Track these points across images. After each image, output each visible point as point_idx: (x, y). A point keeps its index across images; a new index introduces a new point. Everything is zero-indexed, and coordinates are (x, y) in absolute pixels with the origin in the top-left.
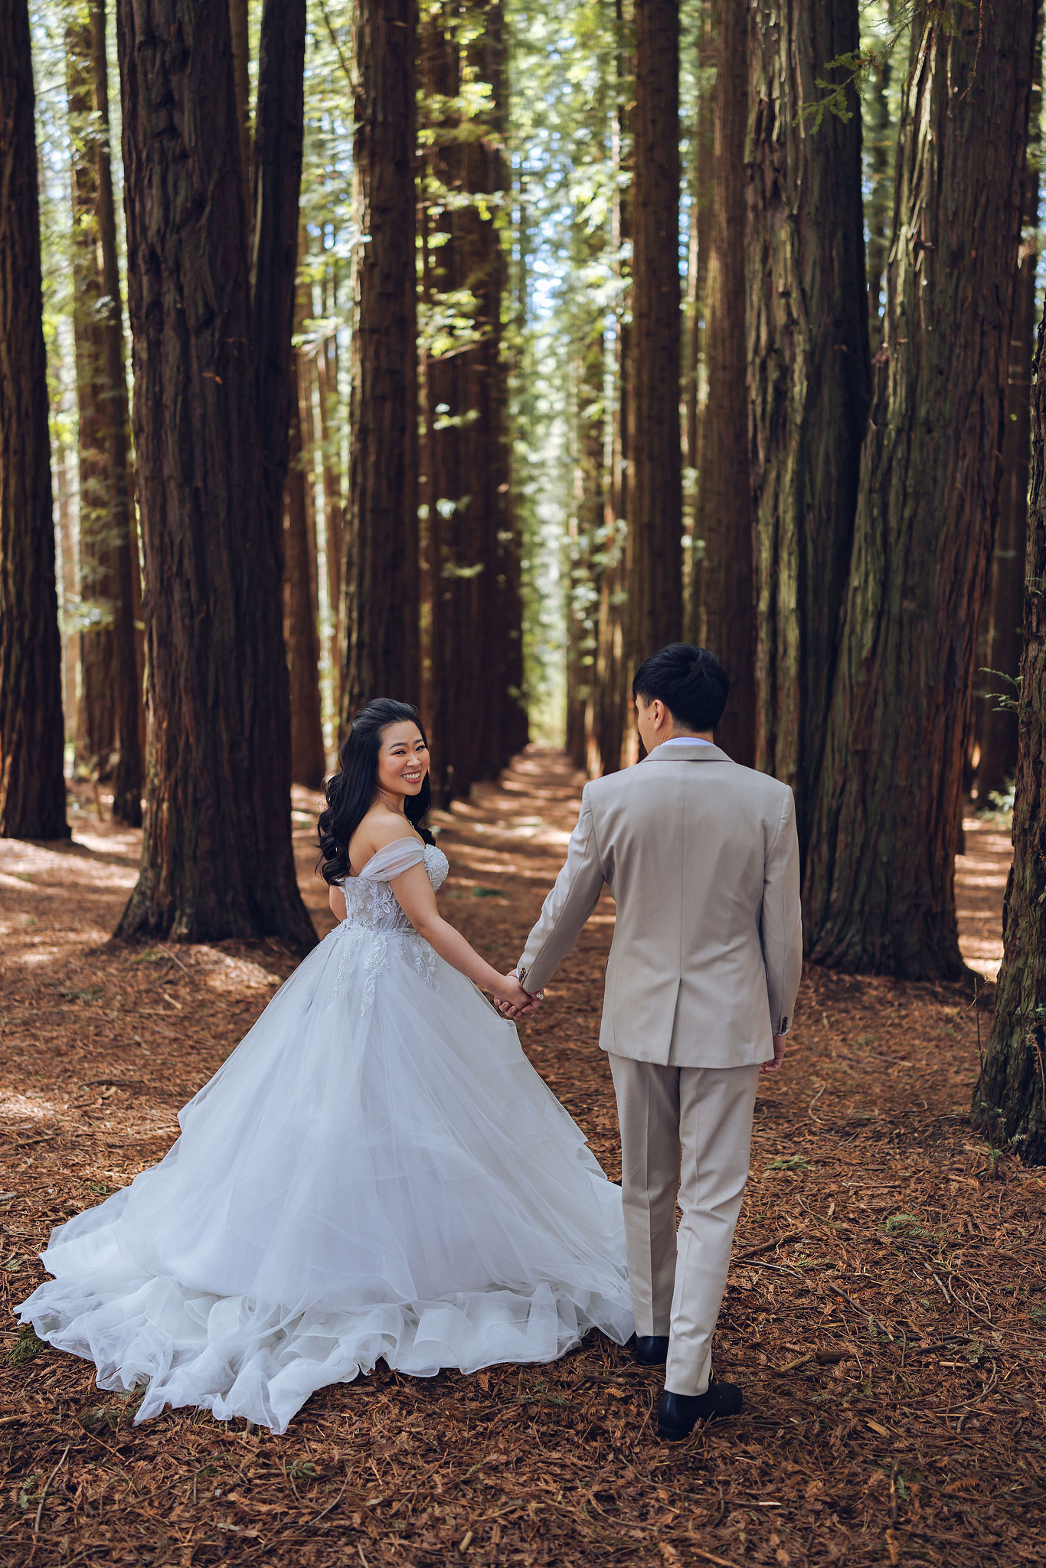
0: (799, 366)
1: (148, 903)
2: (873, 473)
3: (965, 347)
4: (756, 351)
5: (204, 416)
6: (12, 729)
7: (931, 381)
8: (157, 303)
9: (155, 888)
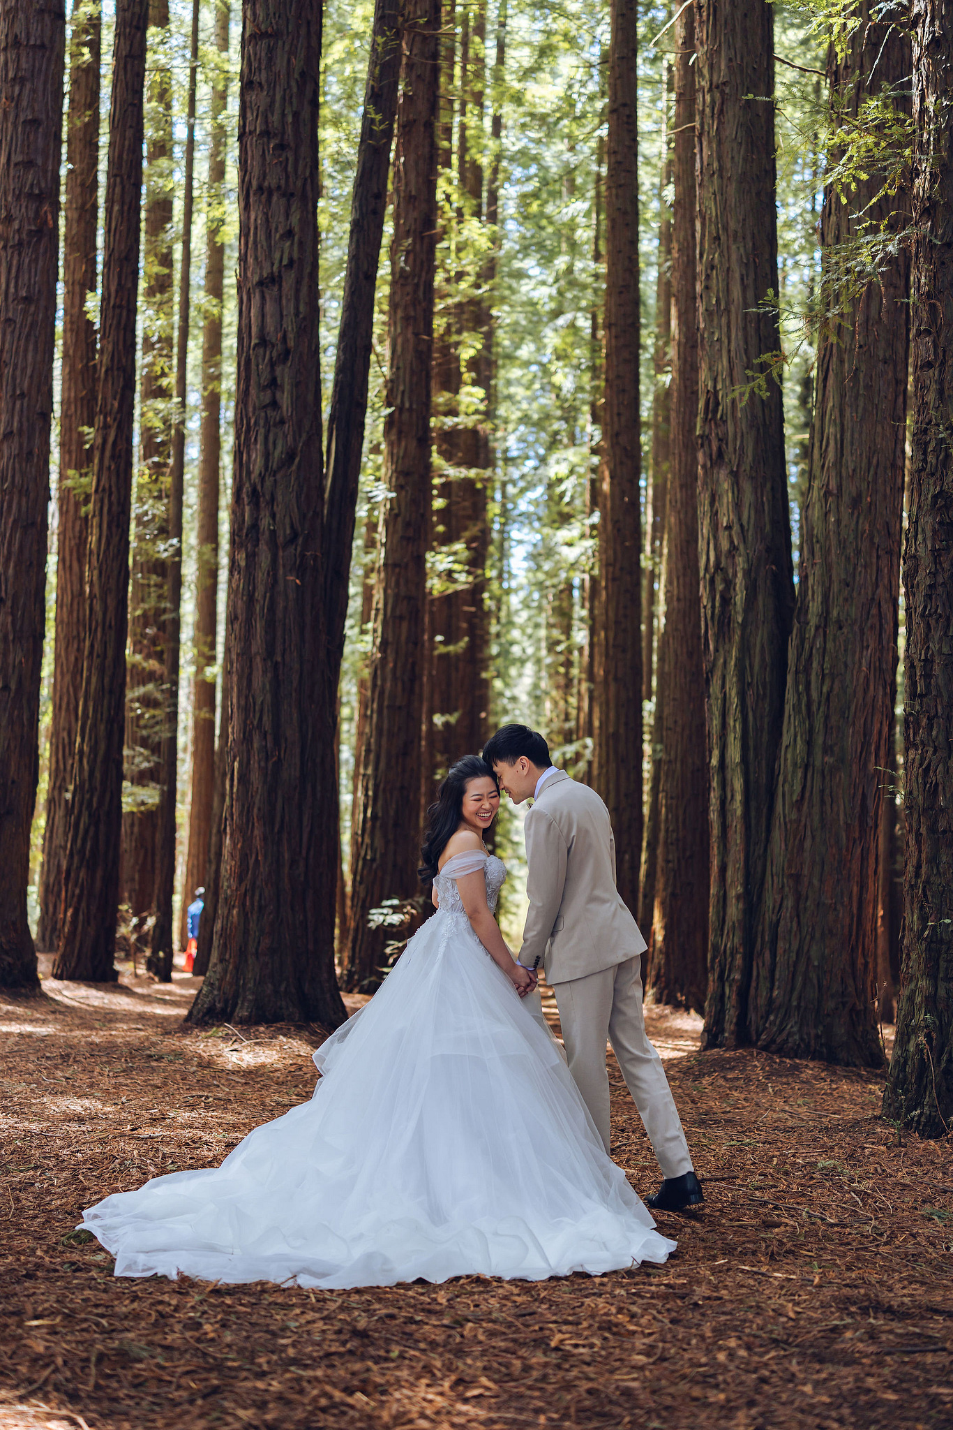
0: (739, 580)
1: (216, 992)
2: (798, 659)
3: (865, 566)
4: (706, 569)
5: (286, 608)
6: (76, 885)
7: (840, 591)
8: (255, 526)
9: (221, 980)
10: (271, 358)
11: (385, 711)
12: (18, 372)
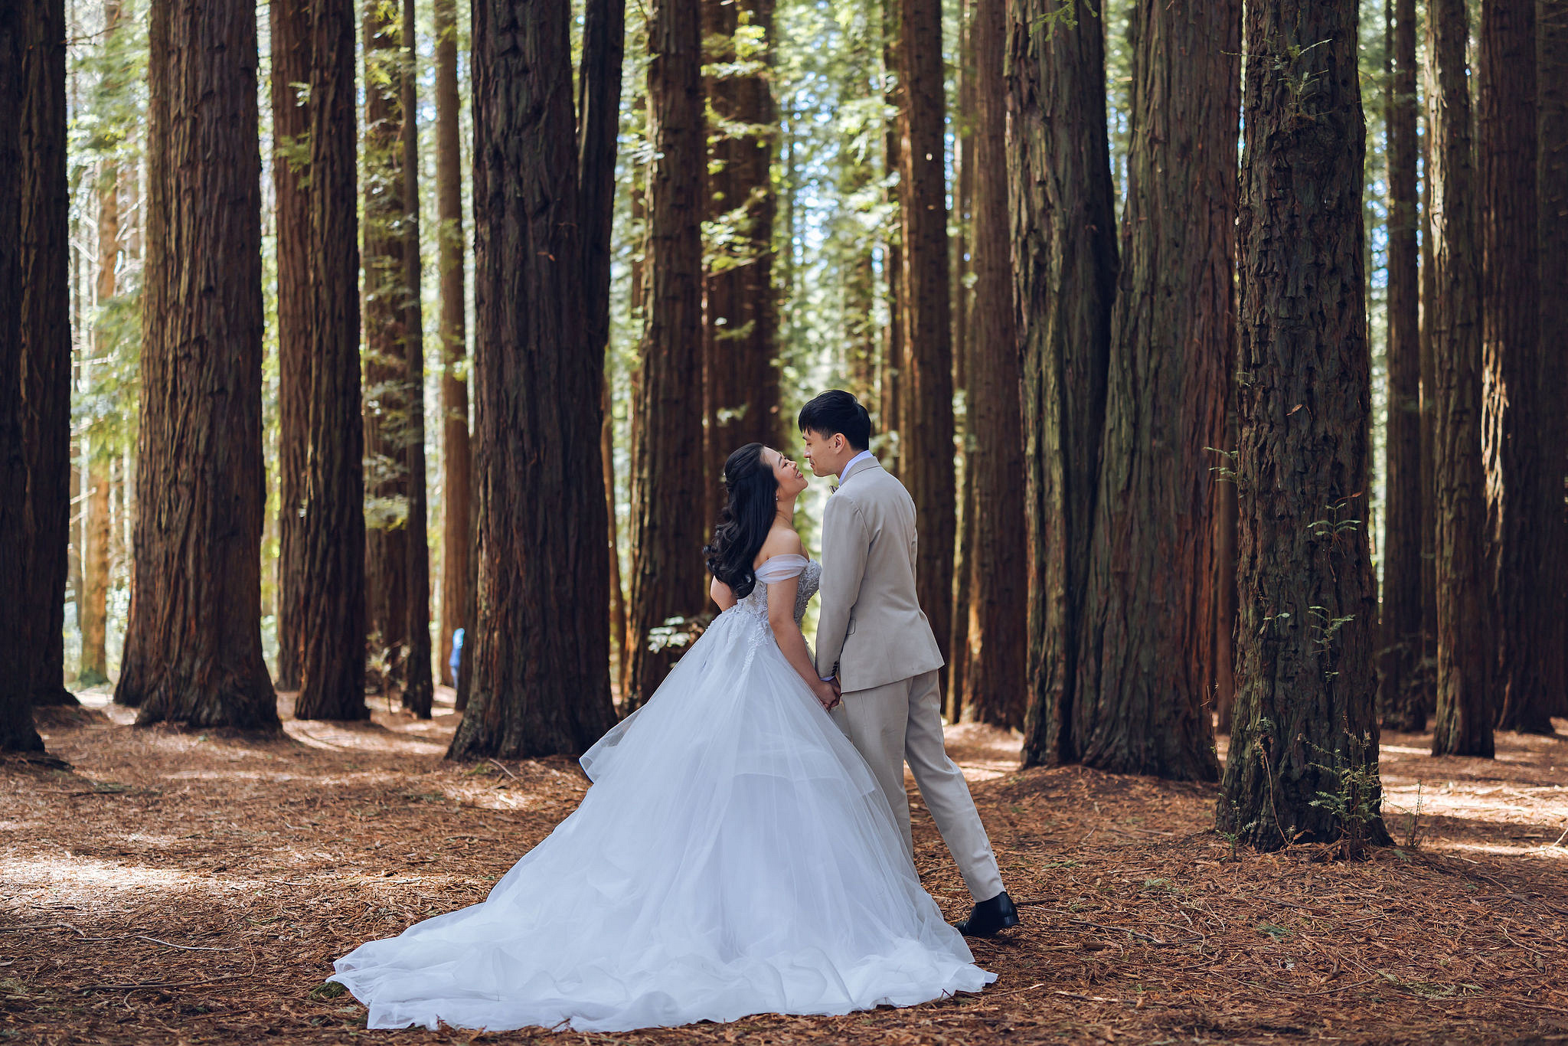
0: (1055, 243)
1: (478, 725)
2: (1123, 331)
3: (1197, 223)
4: (1018, 231)
5: (539, 288)
7: (1168, 252)
8: (499, 194)
9: (484, 711)
11: (660, 407)
12: (215, 21)
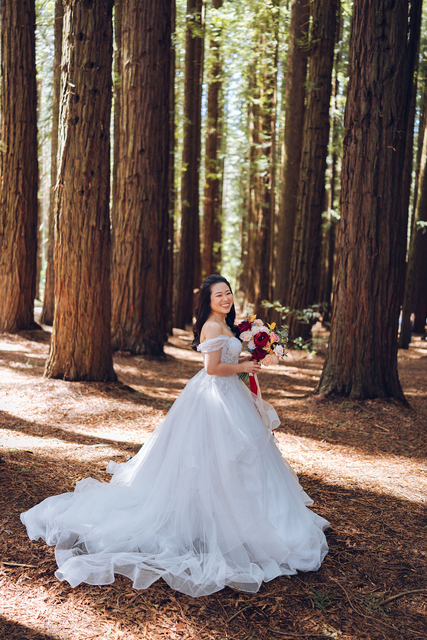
5: (386, 165)
8: (368, 115)
9: (339, 375)
10: (384, 6)
11: (310, 208)
